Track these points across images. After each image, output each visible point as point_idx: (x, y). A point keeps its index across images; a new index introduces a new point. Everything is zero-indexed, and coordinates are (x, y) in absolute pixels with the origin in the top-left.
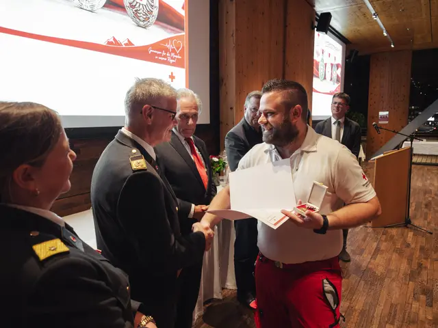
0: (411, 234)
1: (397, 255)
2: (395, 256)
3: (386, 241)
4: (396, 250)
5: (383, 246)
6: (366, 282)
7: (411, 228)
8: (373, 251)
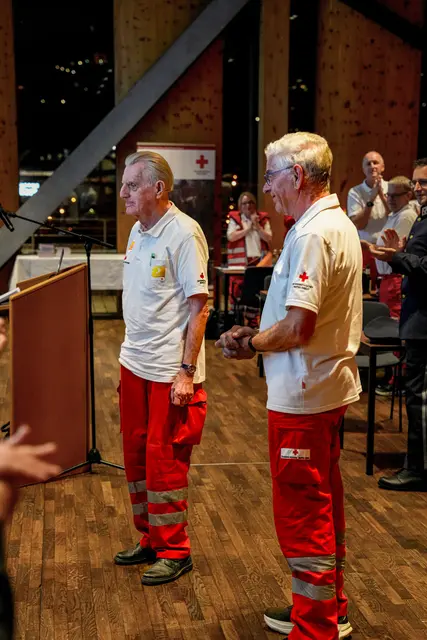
0: (106, 486)
1: (96, 536)
2: (93, 540)
3: (58, 511)
4: (91, 528)
5: (59, 524)
6: (55, 610)
7: (102, 473)
8: (40, 542)
